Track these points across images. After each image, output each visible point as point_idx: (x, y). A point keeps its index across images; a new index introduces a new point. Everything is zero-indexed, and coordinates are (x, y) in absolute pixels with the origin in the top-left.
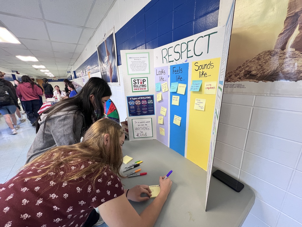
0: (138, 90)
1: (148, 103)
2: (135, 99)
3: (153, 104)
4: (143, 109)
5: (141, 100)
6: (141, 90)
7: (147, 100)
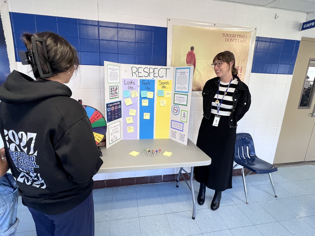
0: (113, 97)
1: (119, 108)
2: (111, 105)
3: (121, 108)
4: (116, 114)
5: (114, 106)
6: (115, 97)
7: (118, 105)
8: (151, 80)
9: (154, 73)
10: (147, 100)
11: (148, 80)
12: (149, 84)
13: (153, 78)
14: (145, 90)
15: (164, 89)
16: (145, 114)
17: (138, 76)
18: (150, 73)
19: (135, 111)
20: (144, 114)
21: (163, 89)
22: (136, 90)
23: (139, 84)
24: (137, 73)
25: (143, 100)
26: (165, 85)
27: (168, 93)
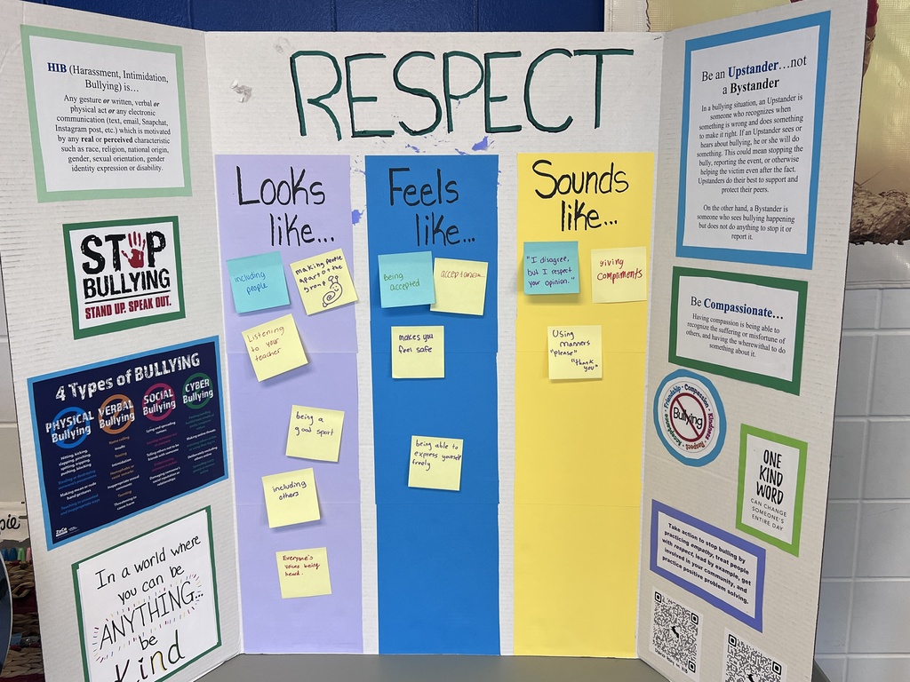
0: (114, 318)
1: (186, 400)
2: (92, 388)
3: (214, 406)
4: (152, 456)
5: (136, 391)
6: (139, 314)
7: (177, 381)
8: (461, 160)
9: (488, 99)
10: (438, 332)
11: (438, 164)
12: (446, 196)
13: (483, 145)
14: (418, 246)
15: (579, 233)
16: (420, 445)
17: (346, 131)
18: (448, 97)
19: (335, 420)
20: (414, 448)
21: (569, 235)
22: (339, 252)
23: (359, 200)
24: (339, 103)
25: (397, 331)
26: (590, 200)
27: (615, 269)
